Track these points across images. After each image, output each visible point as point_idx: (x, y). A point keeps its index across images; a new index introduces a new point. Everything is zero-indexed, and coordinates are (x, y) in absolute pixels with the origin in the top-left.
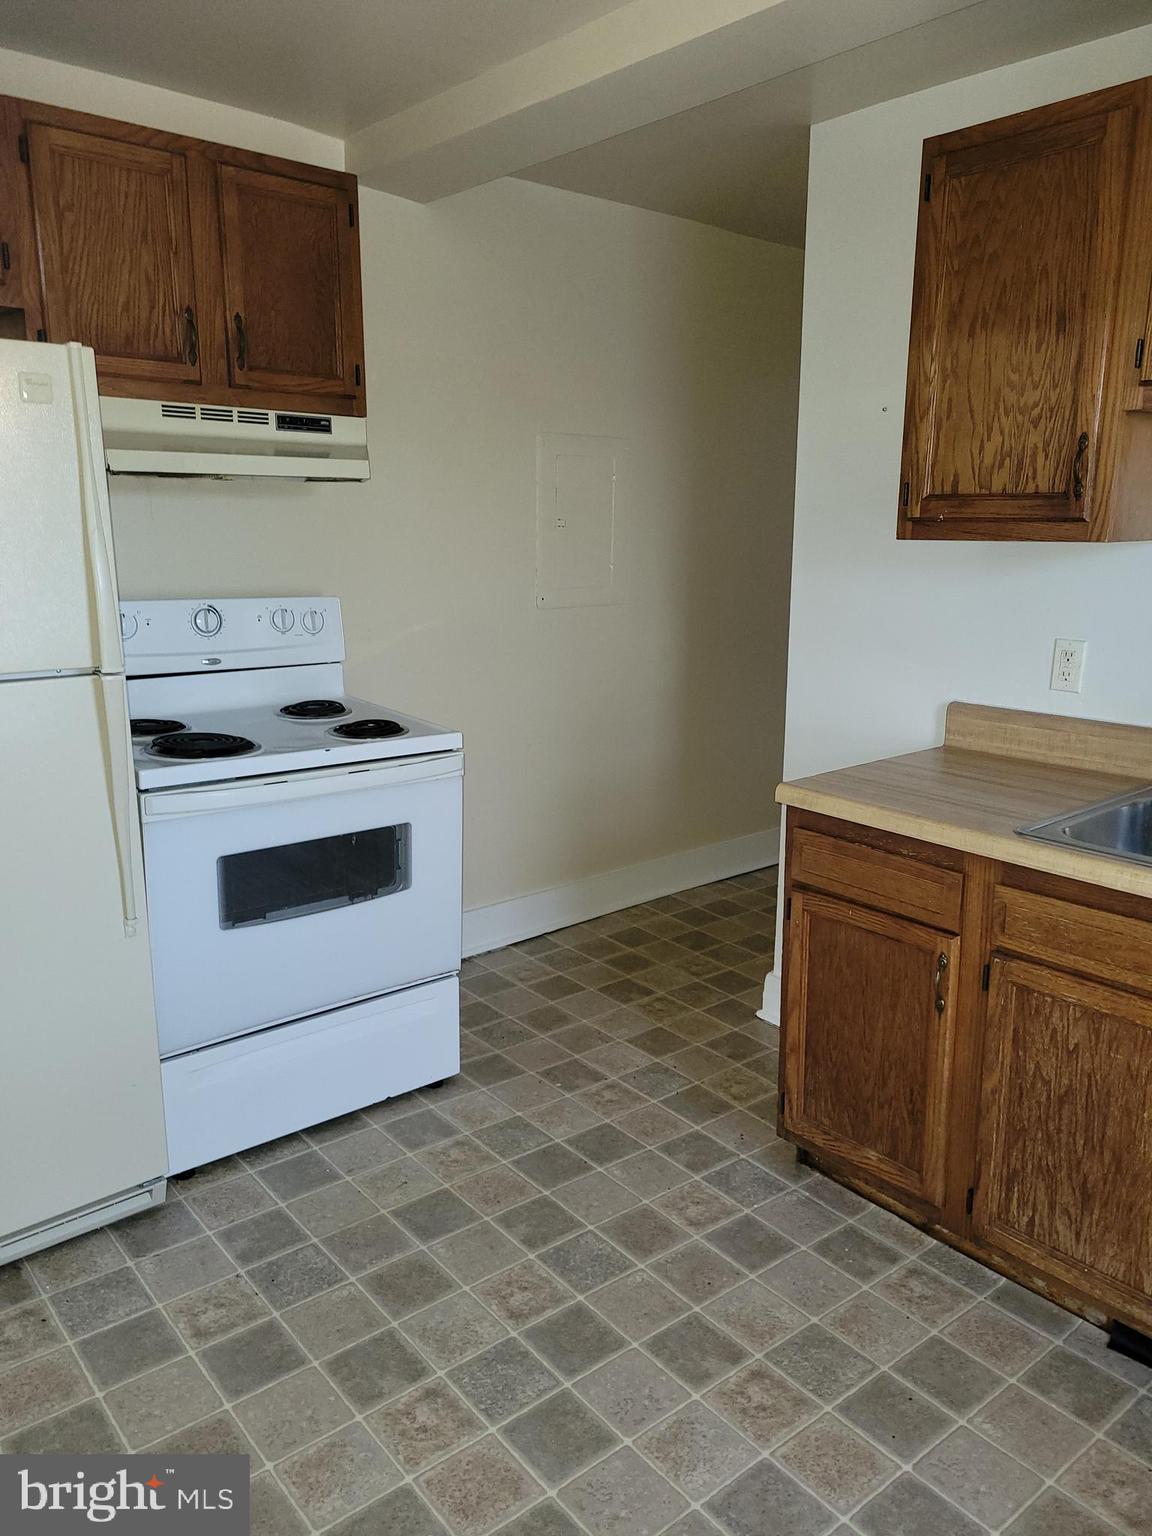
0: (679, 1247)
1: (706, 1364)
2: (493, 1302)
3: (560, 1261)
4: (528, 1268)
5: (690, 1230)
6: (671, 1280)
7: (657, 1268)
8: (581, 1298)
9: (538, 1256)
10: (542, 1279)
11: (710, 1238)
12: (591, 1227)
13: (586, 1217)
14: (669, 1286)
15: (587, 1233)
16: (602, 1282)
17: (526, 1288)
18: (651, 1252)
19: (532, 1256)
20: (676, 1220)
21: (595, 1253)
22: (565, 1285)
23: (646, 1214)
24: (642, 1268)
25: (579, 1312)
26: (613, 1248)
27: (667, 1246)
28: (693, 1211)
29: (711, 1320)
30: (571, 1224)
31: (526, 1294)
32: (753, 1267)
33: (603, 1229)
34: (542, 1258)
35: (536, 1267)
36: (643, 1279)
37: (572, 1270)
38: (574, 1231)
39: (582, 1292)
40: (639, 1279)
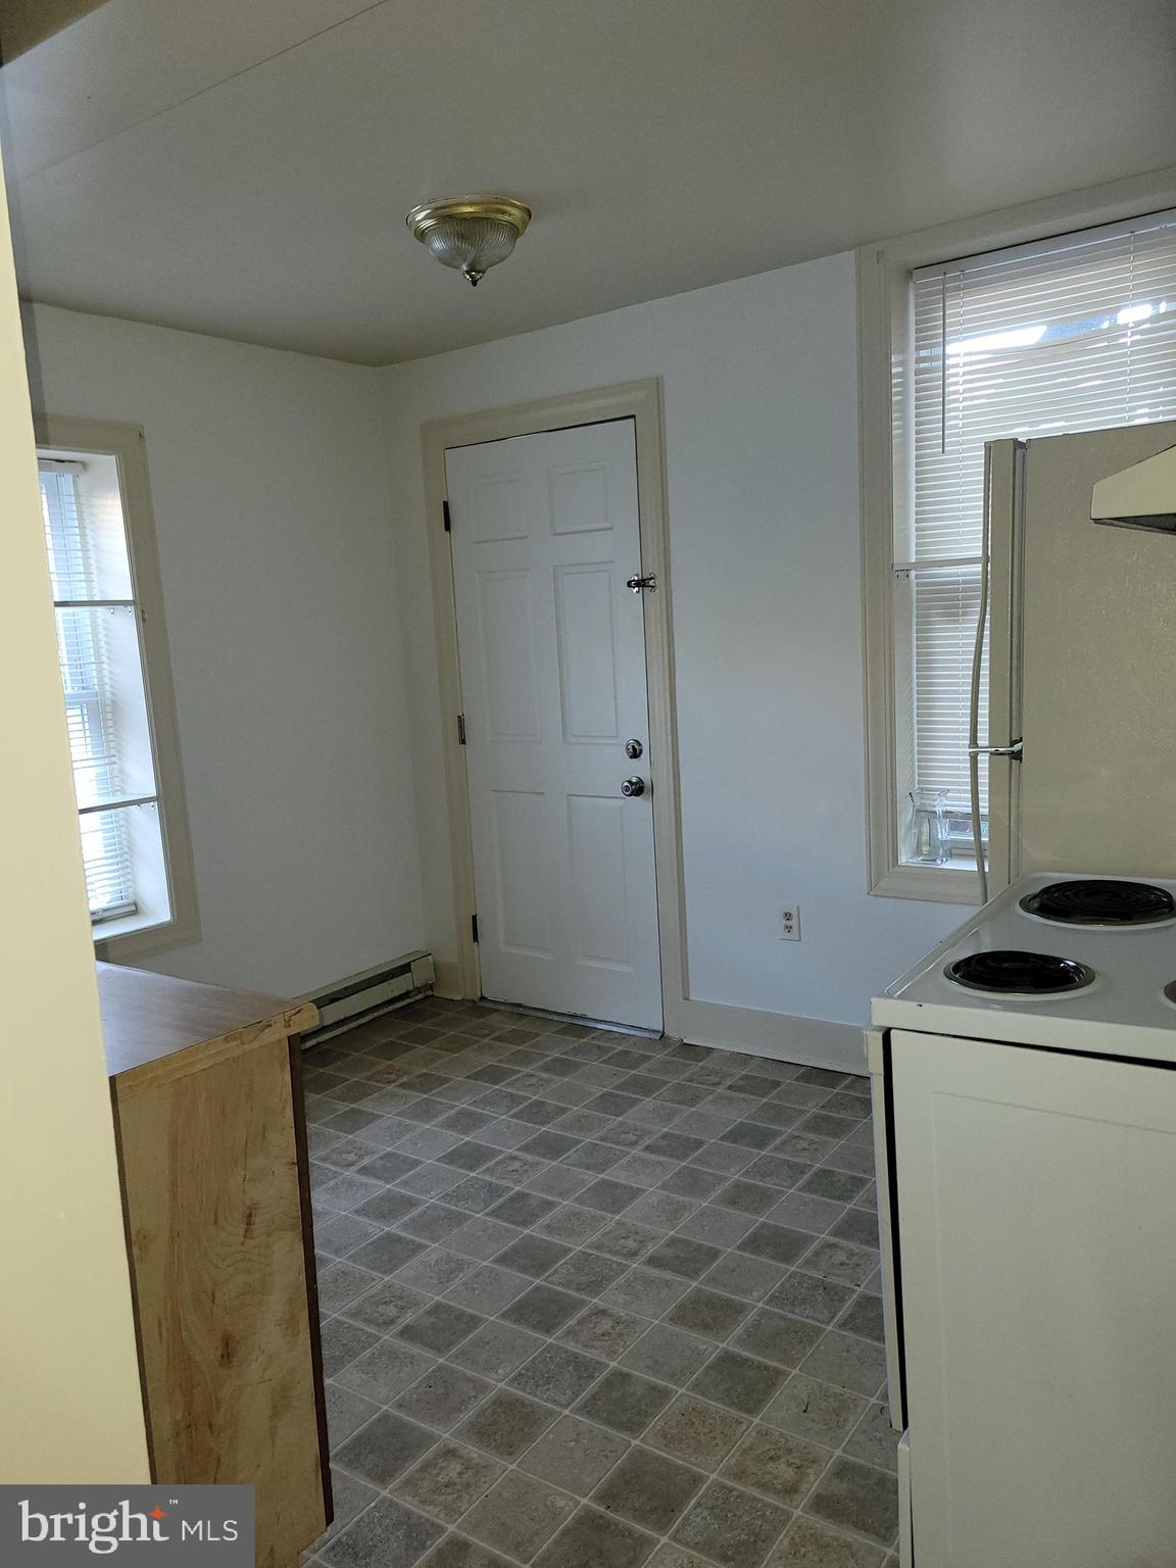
0: (465, 1417)
1: (432, 1320)
2: (626, 1318)
3: (584, 1369)
4: (612, 1353)
5: (454, 1443)
6: (469, 1380)
7: (483, 1388)
8: (550, 1340)
9: (607, 1366)
10: (593, 1347)
11: (432, 1438)
12: (566, 1412)
13: (577, 1423)
14: (469, 1373)
15: (569, 1405)
16: (535, 1358)
17: (603, 1335)
18: (494, 1403)
19: (613, 1364)
20: (473, 1451)
21: (551, 1386)
22: (569, 1348)
23: (509, 1450)
24: (499, 1383)
25: (548, 1329)
26: (536, 1396)
27: (478, 1415)
28: (453, 1469)
29: (429, 1354)
30: (588, 1409)
31: (601, 1331)
32: (385, 1418)
33: (551, 1413)
34: (602, 1366)
35: (603, 1355)
36: (496, 1373)
37: (568, 1363)
38: (583, 1403)
39: (551, 1346)
40: (500, 1371)
